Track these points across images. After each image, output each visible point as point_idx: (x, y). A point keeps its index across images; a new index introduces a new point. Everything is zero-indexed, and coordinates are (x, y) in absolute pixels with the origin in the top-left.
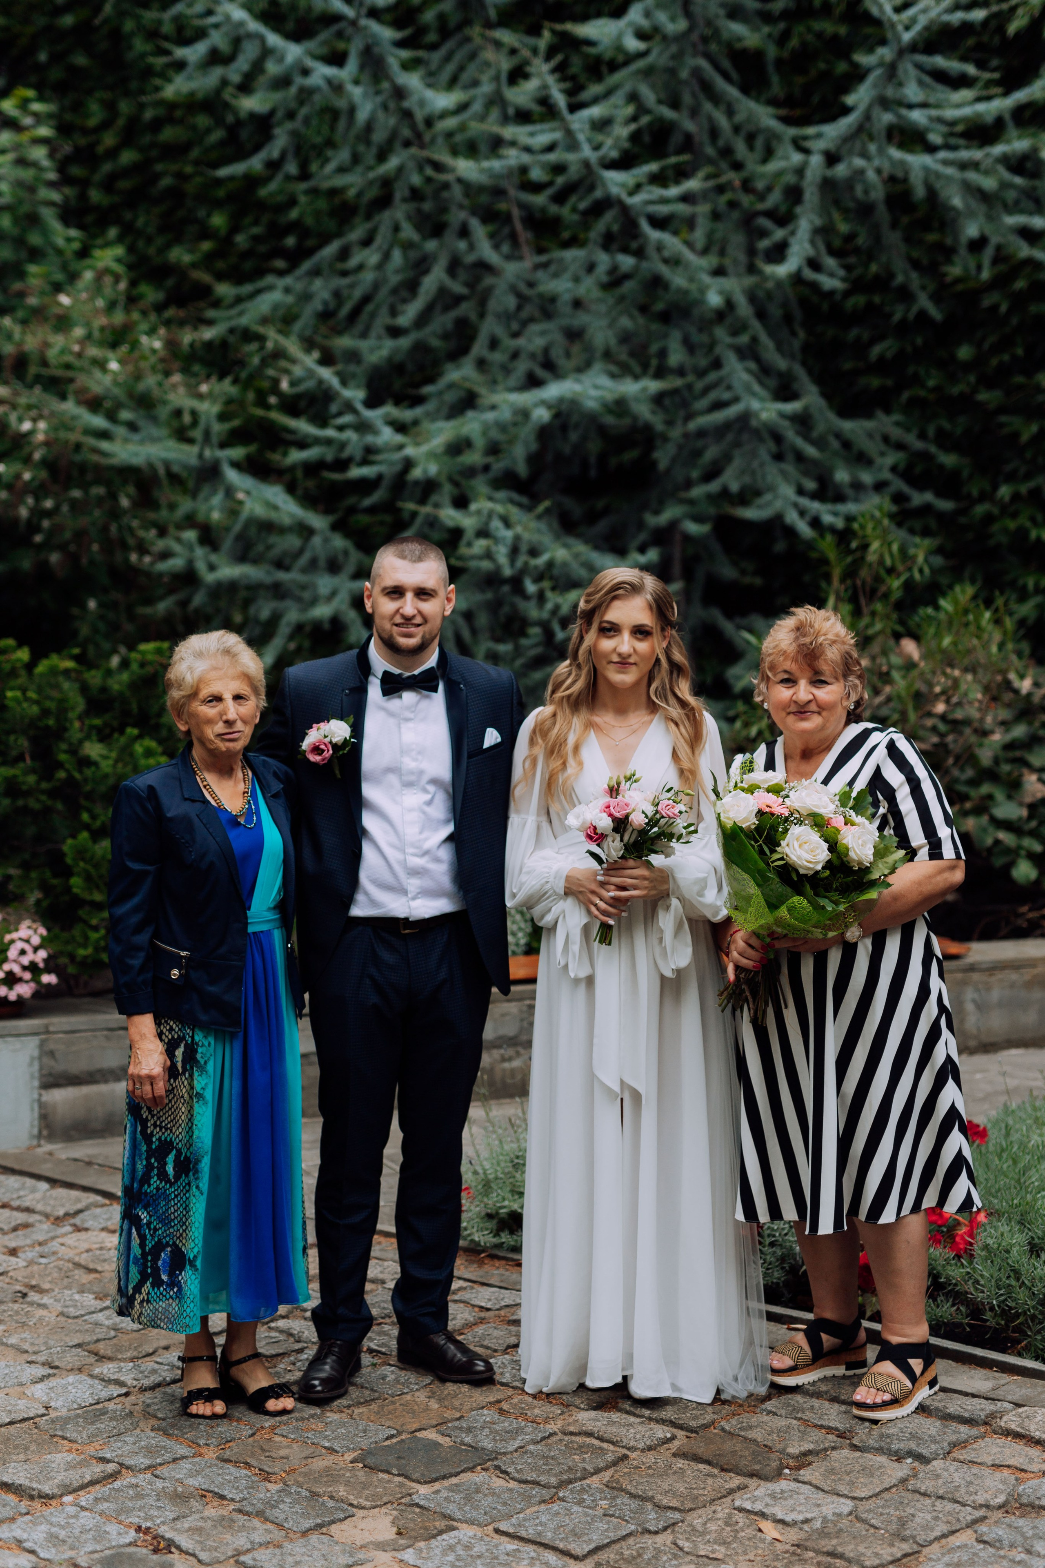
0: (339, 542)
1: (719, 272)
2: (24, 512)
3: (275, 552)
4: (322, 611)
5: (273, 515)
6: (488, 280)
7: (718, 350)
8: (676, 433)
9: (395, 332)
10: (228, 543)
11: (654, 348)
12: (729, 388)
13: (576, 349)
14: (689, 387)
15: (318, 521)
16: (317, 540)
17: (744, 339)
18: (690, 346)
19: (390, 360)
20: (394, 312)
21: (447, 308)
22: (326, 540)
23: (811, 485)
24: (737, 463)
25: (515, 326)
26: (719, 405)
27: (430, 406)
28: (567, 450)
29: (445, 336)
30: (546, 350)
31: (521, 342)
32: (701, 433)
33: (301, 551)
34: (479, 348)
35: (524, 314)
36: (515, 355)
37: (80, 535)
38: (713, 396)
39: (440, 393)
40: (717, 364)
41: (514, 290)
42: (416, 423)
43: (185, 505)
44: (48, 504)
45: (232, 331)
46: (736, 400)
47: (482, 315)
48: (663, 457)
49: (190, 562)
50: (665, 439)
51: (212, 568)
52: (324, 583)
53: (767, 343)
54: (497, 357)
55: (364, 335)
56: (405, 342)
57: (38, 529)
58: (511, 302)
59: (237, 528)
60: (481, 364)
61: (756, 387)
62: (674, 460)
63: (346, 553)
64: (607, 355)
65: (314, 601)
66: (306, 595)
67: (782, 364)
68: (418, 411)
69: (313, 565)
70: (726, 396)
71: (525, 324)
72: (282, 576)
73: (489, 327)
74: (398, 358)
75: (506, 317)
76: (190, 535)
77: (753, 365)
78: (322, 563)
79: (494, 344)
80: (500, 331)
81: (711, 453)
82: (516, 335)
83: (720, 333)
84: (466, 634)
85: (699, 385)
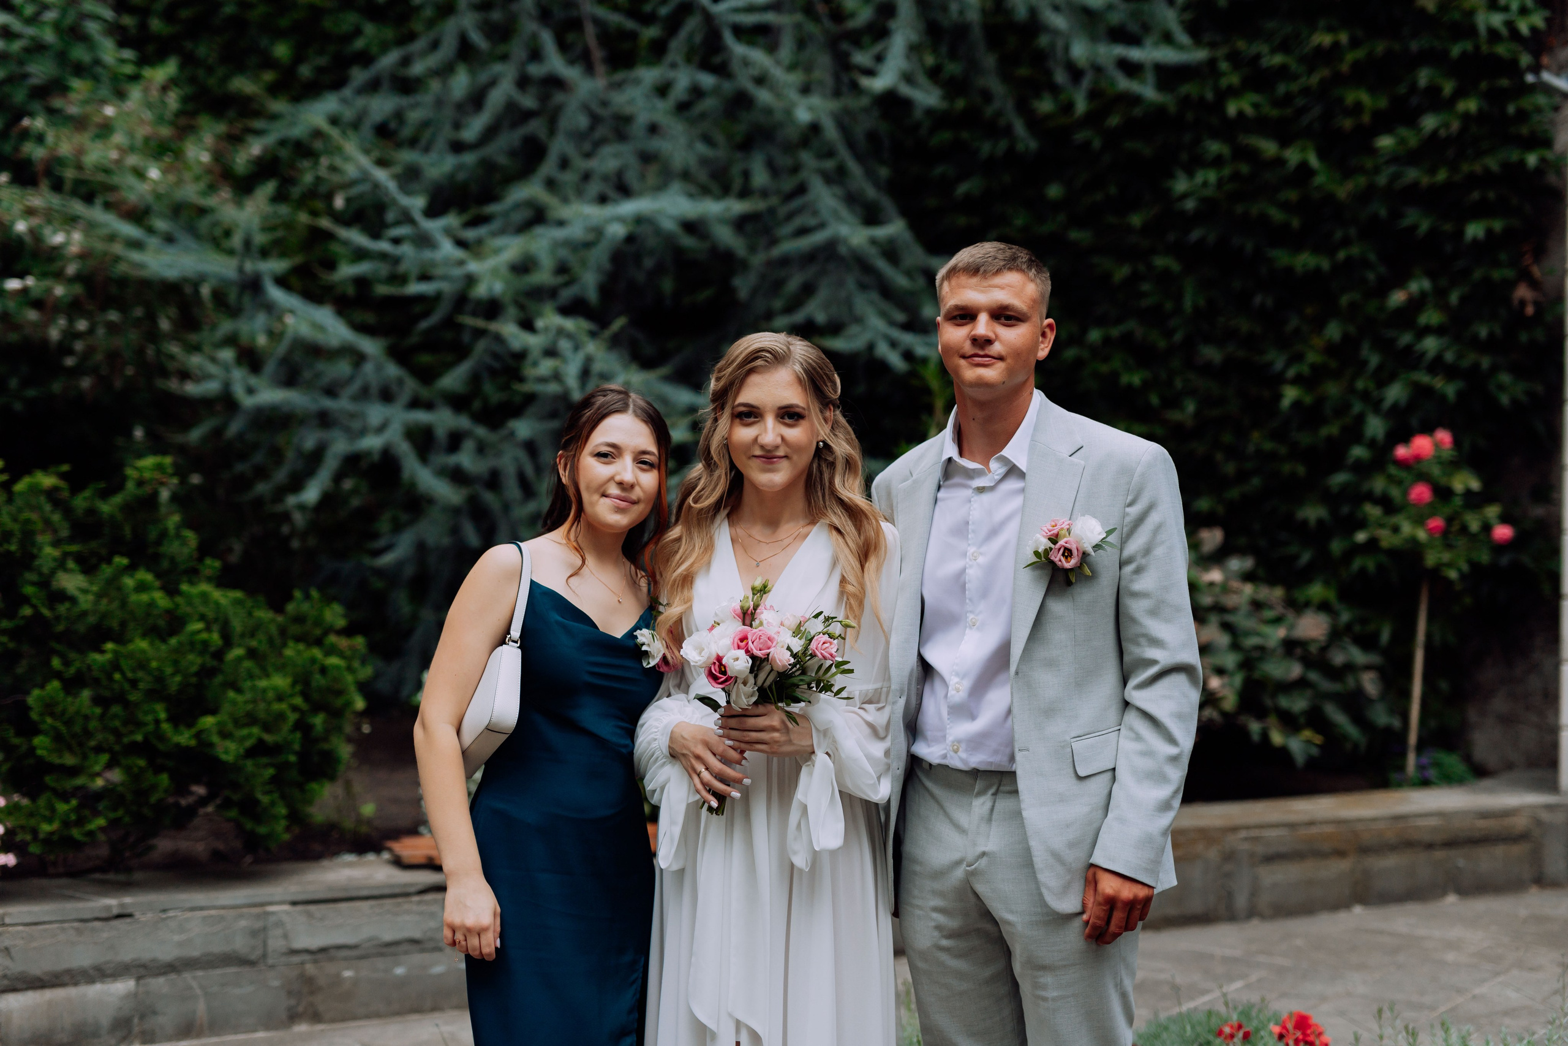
0: (393, 370)
1: (805, 90)
2: (54, 334)
3: (325, 381)
4: (372, 443)
5: (320, 338)
6: (559, 97)
7: (804, 174)
8: (758, 260)
9: (458, 147)
10: (270, 367)
11: (736, 170)
12: (815, 213)
13: (653, 170)
14: (772, 211)
15: (370, 346)
16: (368, 368)
17: (829, 164)
18: (773, 168)
19: (451, 177)
20: (457, 126)
21: (514, 125)
22: (379, 368)
23: (900, 317)
24: (823, 293)
25: (587, 146)
26: (803, 231)
27: (495, 225)
28: (640, 277)
29: (512, 153)
30: (620, 174)
31: (593, 164)
32: (785, 261)
33: (350, 380)
34: (548, 167)
35: (599, 133)
36: (586, 177)
37: (113, 356)
38: (798, 222)
39: (506, 214)
40: (801, 189)
41: (586, 108)
42: (479, 242)
43: (226, 326)
44: (82, 325)
45: (283, 143)
46: (822, 226)
47: (552, 131)
48: (743, 285)
49: (227, 386)
50: (744, 265)
51: (250, 391)
52: (376, 413)
53: (854, 167)
54: (568, 178)
55: (427, 150)
56: (469, 158)
57: (70, 352)
58: (583, 121)
59: (282, 349)
60: (551, 184)
61: (844, 212)
62: (754, 292)
63: (400, 382)
64: (686, 175)
65: (363, 432)
66: (356, 425)
67: (871, 192)
68: (481, 231)
69: (364, 394)
70: (812, 222)
71: (598, 144)
72: (328, 403)
73: (559, 146)
74: (461, 176)
75: (579, 136)
76: (227, 354)
77: (838, 190)
78: (374, 390)
79: (564, 164)
80: (570, 149)
81: (794, 283)
82: (588, 155)
83: (806, 157)
84: (529, 470)
85: (783, 211)
